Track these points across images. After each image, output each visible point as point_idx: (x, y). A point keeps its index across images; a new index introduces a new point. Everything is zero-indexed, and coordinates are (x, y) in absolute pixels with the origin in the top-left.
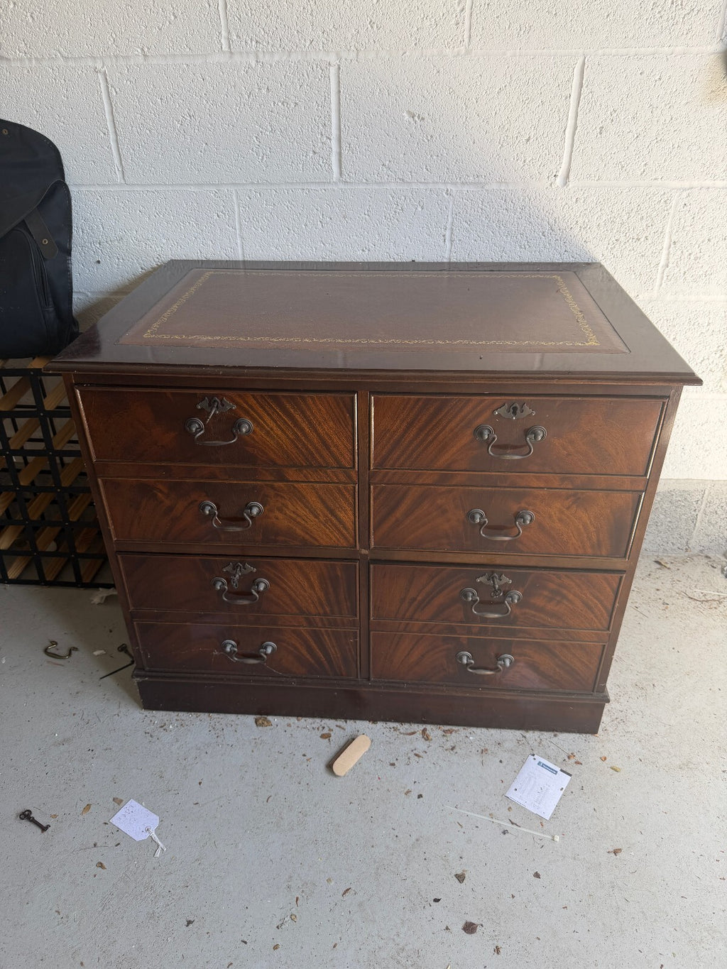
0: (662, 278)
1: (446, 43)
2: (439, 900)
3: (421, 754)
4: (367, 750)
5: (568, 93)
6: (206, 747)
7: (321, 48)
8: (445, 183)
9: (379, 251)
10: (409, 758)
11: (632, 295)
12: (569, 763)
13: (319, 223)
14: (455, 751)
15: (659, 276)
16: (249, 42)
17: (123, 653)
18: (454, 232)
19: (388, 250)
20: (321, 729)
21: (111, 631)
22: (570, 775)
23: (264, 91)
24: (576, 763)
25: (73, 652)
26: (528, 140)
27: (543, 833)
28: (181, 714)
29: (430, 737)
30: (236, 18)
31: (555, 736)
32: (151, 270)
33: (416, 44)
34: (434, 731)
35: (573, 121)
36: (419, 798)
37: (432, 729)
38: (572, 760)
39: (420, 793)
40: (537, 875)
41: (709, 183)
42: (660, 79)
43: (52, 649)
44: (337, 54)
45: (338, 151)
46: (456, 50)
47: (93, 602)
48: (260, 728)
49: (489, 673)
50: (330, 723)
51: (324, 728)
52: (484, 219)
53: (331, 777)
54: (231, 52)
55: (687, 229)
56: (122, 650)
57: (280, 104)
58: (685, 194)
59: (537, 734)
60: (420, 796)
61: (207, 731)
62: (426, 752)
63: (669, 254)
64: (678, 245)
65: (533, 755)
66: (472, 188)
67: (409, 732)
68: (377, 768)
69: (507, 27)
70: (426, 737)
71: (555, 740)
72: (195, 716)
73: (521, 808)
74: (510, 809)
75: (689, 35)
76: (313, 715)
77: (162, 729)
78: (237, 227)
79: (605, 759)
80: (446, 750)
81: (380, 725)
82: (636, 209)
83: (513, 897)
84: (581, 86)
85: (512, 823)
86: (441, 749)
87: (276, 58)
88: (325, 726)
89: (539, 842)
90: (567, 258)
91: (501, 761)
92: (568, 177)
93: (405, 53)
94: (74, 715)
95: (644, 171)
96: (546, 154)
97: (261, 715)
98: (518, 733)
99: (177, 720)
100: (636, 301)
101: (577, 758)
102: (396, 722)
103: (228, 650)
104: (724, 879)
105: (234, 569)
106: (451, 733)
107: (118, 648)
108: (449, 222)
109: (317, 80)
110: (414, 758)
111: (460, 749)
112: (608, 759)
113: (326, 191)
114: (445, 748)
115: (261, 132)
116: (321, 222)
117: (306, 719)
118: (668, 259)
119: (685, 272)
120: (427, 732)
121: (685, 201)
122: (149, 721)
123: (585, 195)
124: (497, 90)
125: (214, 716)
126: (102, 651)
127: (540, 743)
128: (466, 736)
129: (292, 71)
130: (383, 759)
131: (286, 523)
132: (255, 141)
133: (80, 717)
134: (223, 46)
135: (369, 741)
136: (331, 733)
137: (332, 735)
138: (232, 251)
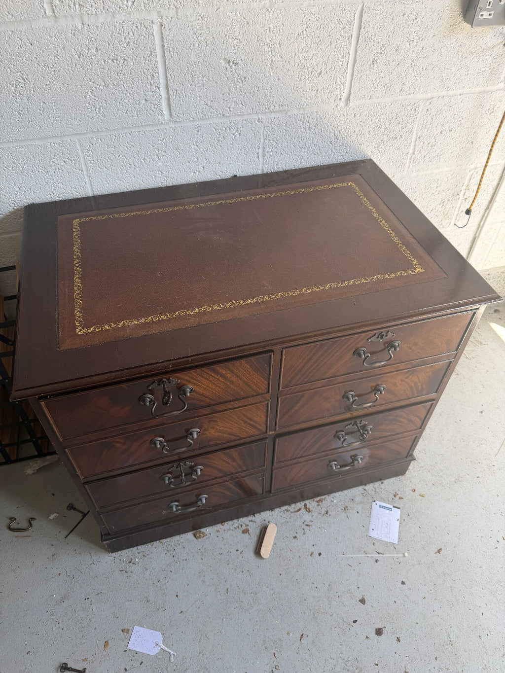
0: (410, 162)
2: (356, 621)
3: (309, 524)
4: (276, 532)
5: (349, 34)
6: (169, 567)
7: (143, 8)
8: (257, 113)
9: (207, 171)
10: (304, 529)
11: (390, 176)
12: (396, 499)
13: (156, 156)
14: (329, 514)
15: (408, 161)
16: (72, 6)
17: (72, 510)
18: (266, 150)
19: (214, 170)
20: (240, 527)
21: (53, 495)
22: (399, 508)
23: (93, 51)
24: (400, 498)
25: (32, 522)
26: (320, 74)
27: (397, 554)
28: (139, 547)
29: (311, 509)
31: (382, 483)
32: (8, 214)
34: (311, 504)
35: (354, 56)
36: (320, 556)
37: (309, 503)
38: (397, 498)
39: (319, 552)
40: (403, 583)
41: (444, 93)
42: (416, 18)
43: (14, 525)
44: (159, 13)
45: (166, 96)
46: (262, 3)
47: (27, 474)
48: (200, 540)
49: (347, 468)
50: (244, 520)
51: (242, 525)
52: (287, 138)
53: (262, 562)
54: (56, 17)
55: (428, 127)
56: (70, 509)
57: (110, 61)
58: (428, 103)
59: (371, 485)
60: (320, 554)
61: (164, 555)
62: (312, 521)
63: (415, 145)
64: (421, 138)
65: (375, 501)
66: (278, 115)
67: (296, 510)
68: (287, 543)
70: (308, 510)
71: (382, 486)
72: (150, 546)
73: (380, 541)
74: (374, 544)
76: (232, 519)
77: (131, 564)
78: (84, 169)
79: (415, 490)
80: (323, 515)
81: (276, 510)
82: (395, 117)
83: (395, 602)
84: (360, 28)
85: (379, 553)
86: (320, 516)
87: (101, 19)
88: (242, 524)
89: (397, 560)
90: (348, 158)
91: (358, 512)
92: (348, 98)
94: (59, 574)
95: (402, 89)
96: (333, 84)
97: (197, 529)
98: (361, 488)
99: (139, 553)
100: (393, 180)
101: (399, 495)
102: (286, 505)
103: (175, 509)
104: (497, 548)
105: (177, 467)
106: (322, 502)
107: (67, 508)
108: (261, 143)
109: (143, 37)
110: (306, 528)
111: (331, 511)
112: (416, 490)
113: (159, 130)
114: (322, 513)
115: (96, 88)
116: (157, 155)
117: (227, 522)
118: (414, 149)
119: (425, 156)
120: (308, 506)
121: (428, 108)
122: (119, 560)
123: (361, 111)
124: (296, 35)
125: (164, 541)
126: (55, 514)
127: (375, 491)
128: (332, 501)
129: (118, 31)
130: (288, 536)
131: (217, 434)
132: (91, 95)
133: (66, 574)
134: (47, 12)
135: (275, 525)
136: (248, 527)
137: (249, 529)
138: (82, 188)
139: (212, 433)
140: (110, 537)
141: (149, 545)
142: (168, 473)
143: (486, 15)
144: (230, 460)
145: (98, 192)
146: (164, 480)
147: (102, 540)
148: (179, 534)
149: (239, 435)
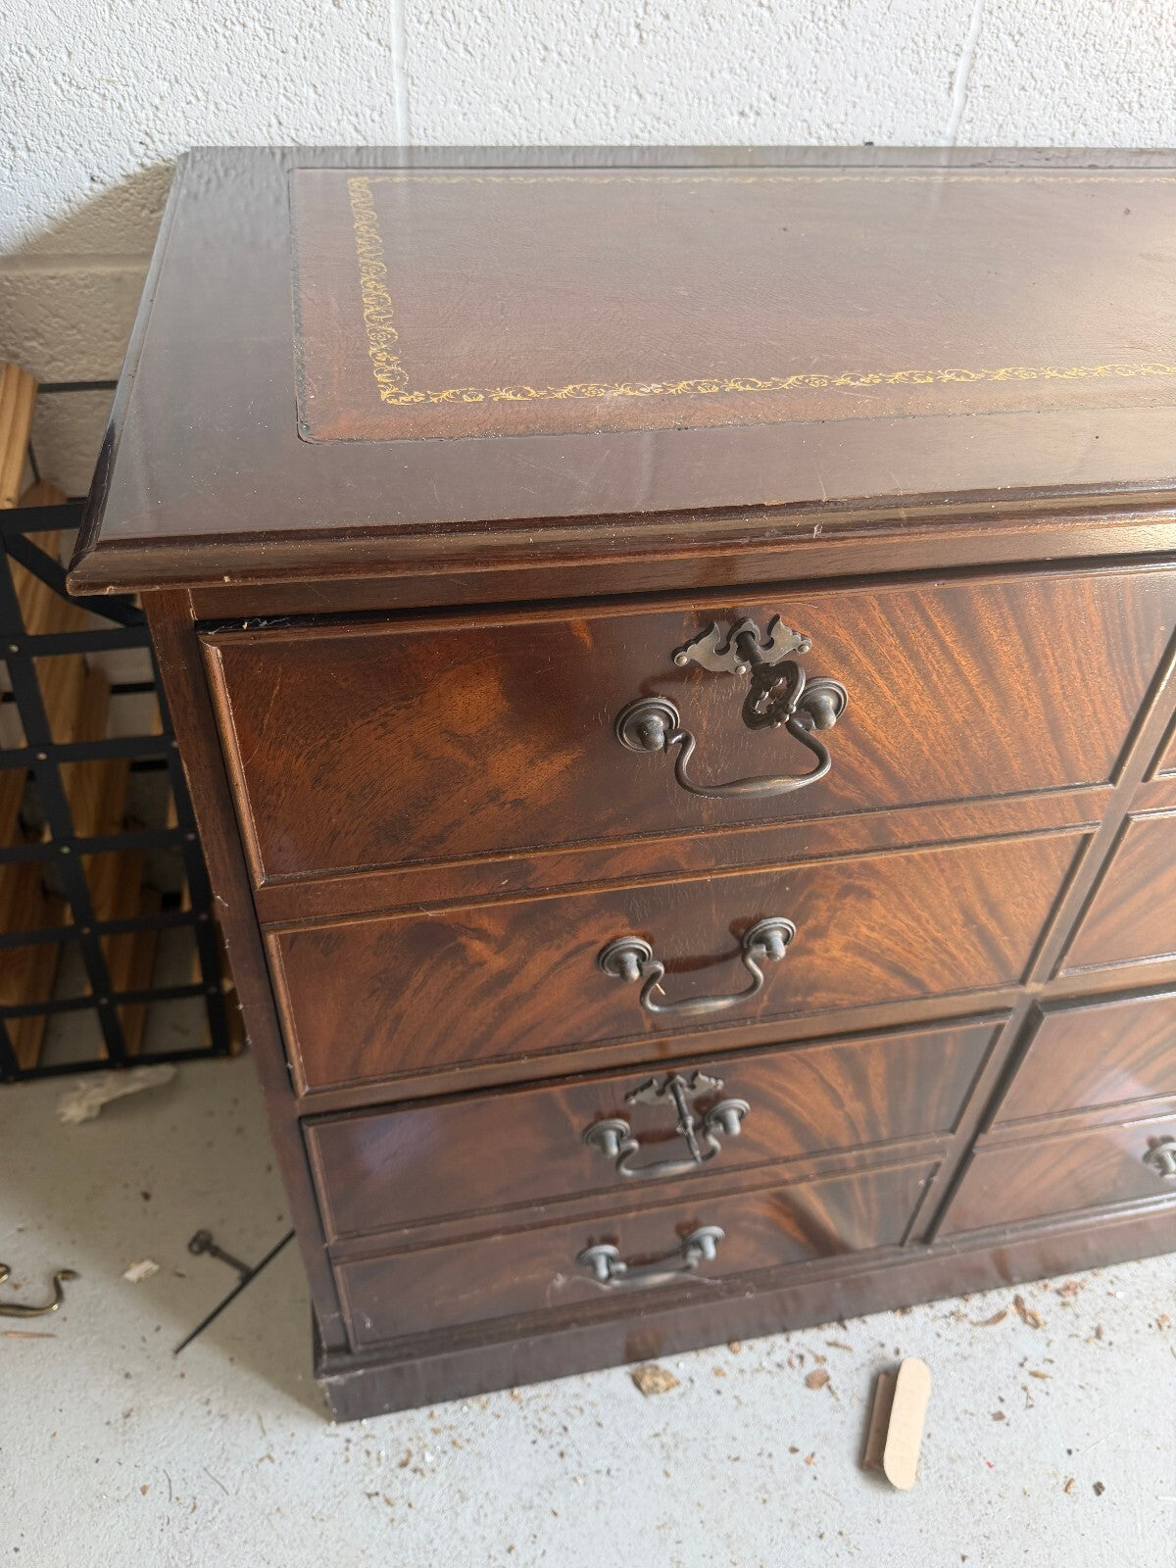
3: (1043, 1369)
4: (929, 1391)
6: (545, 1495)
10: (1025, 1389)
13: (633, 29)
14: (1105, 1338)
17: (206, 1257)
18: (979, 64)
19: (806, 114)
20: (796, 1362)
21: (146, 1196)
25: (64, 1284)
28: (438, 1409)
29: (1040, 1318)
34: (1040, 1297)
36: (1098, 1493)
37: (1031, 1293)
39: (1095, 1480)
47: (64, 1119)
48: (654, 1399)
50: (810, 1340)
51: (801, 1358)
53: (889, 1497)
56: (203, 1251)
60: (1099, 1488)
61: (528, 1446)
62: (1051, 1361)
67: (989, 1315)
68: (971, 1436)
70: (1032, 1321)
72: (476, 1407)
76: (765, 1331)
77: (407, 1472)
78: (395, 42)
80: (1088, 1341)
81: (920, 1312)
86: (1075, 1342)
88: (802, 1351)
94: (144, 1490)
97: (642, 1360)
99: (436, 1431)
102: (952, 1296)
103: (603, 1272)
105: (661, 1093)
106: (1075, 1294)
107: (190, 1246)
108: (971, 35)
110: (1034, 1384)
111: (1113, 1329)
114: (1083, 1335)
117: (750, 1342)
120: (1028, 1306)
122: (363, 1455)
125: (524, 1392)
126: (148, 1265)
128: (1109, 1294)
130: (972, 1408)
131: (849, 959)
133: (166, 1495)
135: (922, 1364)
136: (825, 1367)
137: (831, 1373)
138: (376, 116)
140: (347, 1360)
141: (473, 1404)
142: (619, 1115)
144: (850, 1088)
146: (602, 1141)
147: (318, 1372)
148: (581, 1370)
149: (924, 976)
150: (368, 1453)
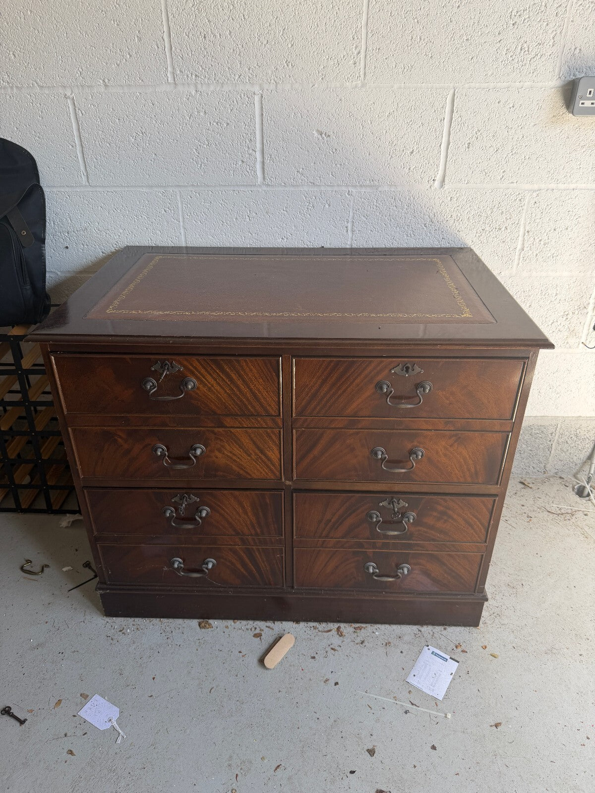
0: (519, 259)
1: (346, 78)
2: (354, 772)
3: (337, 648)
4: (292, 646)
5: (442, 117)
6: (158, 647)
7: (247, 81)
8: (347, 186)
9: (296, 239)
10: (327, 652)
11: (495, 273)
12: (457, 652)
14: (364, 644)
15: (517, 257)
16: (190, 76)
17: (87, 569)
18: (355, 224)
19: (302, 238)
20: (253, 629)
21: (77, 550)
22: (458, 662)
23: (202, 114)
24: (462, 651)
25: (45, 569)
26: (412, 153)
27: (437, 711)
28: (137, 619)
29: (344, 634)
30: (179, 57)
31: (445, 629)
32: (110, 254)
33: (322, 79)
34: (347, 628)
35: (447, 138)
36: (335, 685)
37: (345, 627)
38: (459, 649)
39: (336, 681)
40: (434, 748)
41: (553, 186)
42: (513, 106)
43: (27, 567)
44: (261, 86)
45: (262, 160)
46: (354, 83)
47: (61, 526)
48: (203, 630)
49: (391, 579)
50: (261, 624)
51: (256, 628)
52: (378, 214)
53: (263, 670)
54: (175, 84)
55: (538, 221)
56: (86, 566)
57: (215, 124)
58: (535, 194)
59: (430, 628)
60: (336, 684)
61: (159, 634)
62: (340, 646)
63: (524, 240)
64: (531, 233)
65: (428, 646)
66: (368, 190)
67: (326, 630)
68: (301, 661)
69: (394, 67)
70: (341, 634)
71: (444, 632)
72: (148, 621)
73: (419, 690)
74: (410, 692)
75: (535, 74)
76: (247, 619)
77: (121, 633)
78: (181, 220)
79: (486, 648)
80: (357, 644)
81: (302, 624)
82: (497, 206)
84: (452, 111)
85: (412, 704)
86: (352, 643)
87: (212, 88)
88: (258, 627)
89: (434, 719)
90: (444, 244)
91: (402, 652)
92: (443, 181)
93: (314, 85)
94: (46, 623)
95: (503, 177)
96: (426, 164)
97: (204, 619)
98: (415, 628)
99: (133, 625)
100: (499, 278)
101: (463, 648)
102: (315, 621)
103: (176, 567)
104: (584, 745)
105: (181, 500)
106: (361, 630)
107: (83, 565)
108: (351, 217)
109: (245, 105)
110: (331, 652)
111: (369, 643)
112: (488, 647)
113: (252, 191)
114: (356, 642)
115: (200, 146)
116: (248, 216)
117: (241, 621)
118: (523, 244)
119: (537, 255)
120: (341, 629)
121: (536, 200)
122: (110, 626)
123: (458, 195)
124: (387, 114)
125: (164, 620)
126: (70, 568)
127: (433, 635)
128: (373, 632)
129: (224, 98)
130: (305, 653)
131: (224, 461)
132: (195, 152)
133: (52, 625)
134: (169, 79)
135: (294, 638)
136: (262, 632)
137: (263, 634)
138: (177, 239)
139: (220, 459)
142: (170, 505)
143: (588, 104)
144: (241, 510)
145: (189, 245)
147: (97, 589)
148: (183, 617)
149: (250, 472)
150: (112, 626)
